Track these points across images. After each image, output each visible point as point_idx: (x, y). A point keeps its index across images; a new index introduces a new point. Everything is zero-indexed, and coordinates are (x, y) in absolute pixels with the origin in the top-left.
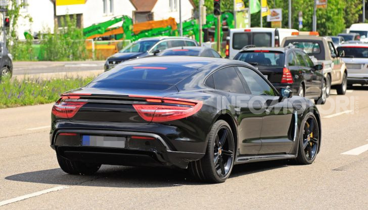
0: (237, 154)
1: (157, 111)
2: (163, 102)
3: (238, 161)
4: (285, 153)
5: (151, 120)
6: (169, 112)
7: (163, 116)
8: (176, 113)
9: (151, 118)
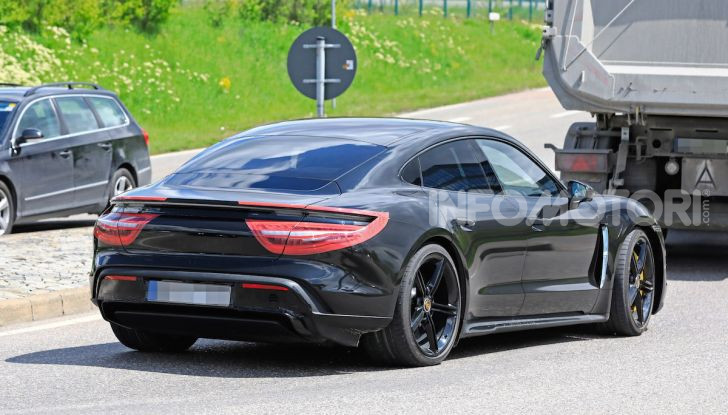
0: (468, 317)
1: (294, 234)
2: (304, 215)
3: (469, 330)
4: (582, 313)
5: (280, 252)
6: (318, 236)
7: (305, 243)
8: (331, 237)
9: (282, 247)
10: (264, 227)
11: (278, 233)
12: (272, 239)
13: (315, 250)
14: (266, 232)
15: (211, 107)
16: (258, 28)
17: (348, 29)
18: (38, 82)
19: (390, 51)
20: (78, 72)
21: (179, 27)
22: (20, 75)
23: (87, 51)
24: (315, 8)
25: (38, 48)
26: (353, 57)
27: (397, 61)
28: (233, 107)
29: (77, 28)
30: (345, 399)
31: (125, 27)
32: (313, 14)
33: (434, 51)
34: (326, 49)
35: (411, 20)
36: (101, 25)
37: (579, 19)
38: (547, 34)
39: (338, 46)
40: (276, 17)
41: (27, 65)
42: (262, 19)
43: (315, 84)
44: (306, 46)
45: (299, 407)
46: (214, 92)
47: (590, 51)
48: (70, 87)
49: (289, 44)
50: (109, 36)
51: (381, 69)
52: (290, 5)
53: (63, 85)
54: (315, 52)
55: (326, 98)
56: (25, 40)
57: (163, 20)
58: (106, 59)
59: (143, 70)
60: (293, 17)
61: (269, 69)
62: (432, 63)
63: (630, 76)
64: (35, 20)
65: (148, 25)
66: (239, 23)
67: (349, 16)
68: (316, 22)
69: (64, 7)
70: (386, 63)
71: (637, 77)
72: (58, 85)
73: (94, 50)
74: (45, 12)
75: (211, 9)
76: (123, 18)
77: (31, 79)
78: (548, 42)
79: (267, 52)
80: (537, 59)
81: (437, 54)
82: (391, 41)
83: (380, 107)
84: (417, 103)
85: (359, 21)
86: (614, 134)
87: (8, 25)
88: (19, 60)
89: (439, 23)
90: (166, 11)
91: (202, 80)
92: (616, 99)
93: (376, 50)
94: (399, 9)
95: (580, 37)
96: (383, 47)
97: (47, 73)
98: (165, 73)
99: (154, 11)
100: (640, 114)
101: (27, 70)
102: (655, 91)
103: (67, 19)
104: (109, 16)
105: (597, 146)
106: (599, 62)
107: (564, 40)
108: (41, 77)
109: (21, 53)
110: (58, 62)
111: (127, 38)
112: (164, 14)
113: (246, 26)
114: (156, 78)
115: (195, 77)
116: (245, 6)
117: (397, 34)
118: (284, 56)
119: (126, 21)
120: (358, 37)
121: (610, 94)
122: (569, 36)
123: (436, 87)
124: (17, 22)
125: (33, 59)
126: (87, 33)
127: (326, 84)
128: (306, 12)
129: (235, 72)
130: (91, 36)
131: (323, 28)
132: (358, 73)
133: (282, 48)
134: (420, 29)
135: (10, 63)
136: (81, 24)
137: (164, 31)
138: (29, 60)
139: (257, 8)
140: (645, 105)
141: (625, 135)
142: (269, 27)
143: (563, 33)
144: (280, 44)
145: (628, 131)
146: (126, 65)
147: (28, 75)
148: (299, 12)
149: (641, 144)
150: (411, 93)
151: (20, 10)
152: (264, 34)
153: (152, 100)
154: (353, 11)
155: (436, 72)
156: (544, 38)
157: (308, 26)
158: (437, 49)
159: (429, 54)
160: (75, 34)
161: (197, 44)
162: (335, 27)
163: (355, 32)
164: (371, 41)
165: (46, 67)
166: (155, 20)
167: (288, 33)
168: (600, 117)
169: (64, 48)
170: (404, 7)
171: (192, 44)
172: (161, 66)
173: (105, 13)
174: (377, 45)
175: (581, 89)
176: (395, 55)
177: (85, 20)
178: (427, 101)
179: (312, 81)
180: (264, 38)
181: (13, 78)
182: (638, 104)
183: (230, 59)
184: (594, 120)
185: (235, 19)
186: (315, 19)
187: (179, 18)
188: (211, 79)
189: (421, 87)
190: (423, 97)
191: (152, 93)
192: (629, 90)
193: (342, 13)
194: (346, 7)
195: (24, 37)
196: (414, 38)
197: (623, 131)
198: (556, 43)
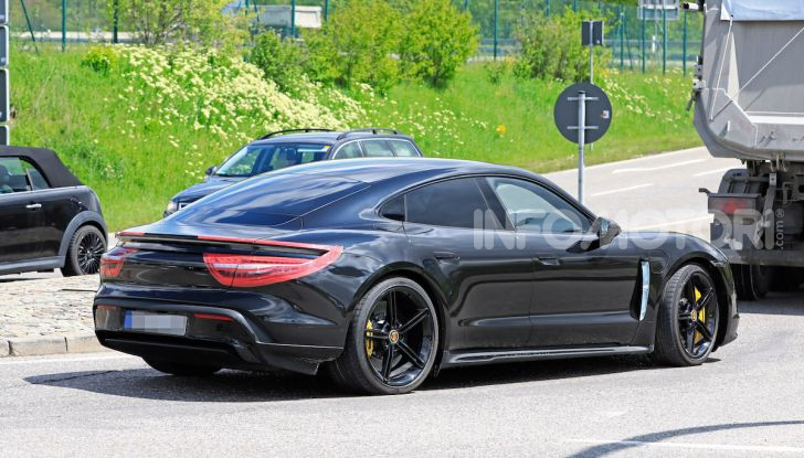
1: (241, 267)
2: (255, 249)
3: (455, 360)
4: (618, 344)
5: (230, 284)
7: (251, 276)
8: (275, 270)
9: (230, 279)
10: (217, 261)
11: (227, 266)
12: (222, 272)
13: (260, 282)
14: (217, 265)
15: (489, 149)
16: (529, 84)
17: (604, 84)
18: (348, 128)
19: (639, 103)
20: (380, 120)
21: (463, 83)
22: (333, 122)
23: (388, 103)
24: (576, 67)
25: (348, 100)
26: (609, 108)
27: (644, 112)
28: (508, 148)
29: (379, 83)
30: (602, 393)
31: (419, 83)
32: (574, 72)
33: (675, 103)
34: (586, 101)
35: (656, 78)
36: (400, 81)
37: (726, 73)
38: (697, 87)
39: (596, 98)
40: (543, 75)
41: (338, 114)
42: (532, 77)
43: (577, 130)
44: (570, 99)
45: (565, 398)
46: (492, 137)
47: (736, 103)
48: (374, 132)
49: (555, 98)
50: (405, 89)
51: (631, 117)
52: (555, 65)
53: (368, 130)
54: (577, 103)
55: (586, 142)
56: (337, 94)
57: (450, 77)
58: (404, 110)
59: (434, 119)
60: (558, 75)
61: (538, 118)
62: (674, 113)
63: (772, 125)
64: (345, 77)
65: (438, 81)
66: (513, 80)
67: (605, 74)
68: (577, 79)
69: (369, 67)
70: (635, 114)
71: (778, 126)
72: (364, 131)
73: (393, 102)
74: (353, 71)
75: (490, 68)
76: (417, 75)
77: (341, 126)
78: (697, 94)
79: (536, 104)
80: (688, 109)
81: (678, 106)
82: (639, 95)
83: (629, 151)
84: (661, 147)
85: (613, 78)
86: (764, 179)
87: (323, 81)
88: (332, 110)
89: (679, 80)
90: (453, 70)
91: (482, 127)
92: (759, 147)
93: (627, 103)
94: (646, 69)
95: (726, 89)
96: (633, 100)
97: (355, 121)
98: (451, 121)
99: (443, 69)
100: (781, 161)
101: (338, 118)
102: (794, 140)
103: (372, 77)
104: (406, 74)
105: (748, 190)
106: (745, 113)
107: (711, 93)
108: (349, 124)
109: (334, 104)
110: (364, 111)
111: (421, 92)
112: (451, 72)
113: (518, 82)
114: (444, 125)
115: (476, 125)
116: (518, 66)
117: (645, 90)
118: (551, 107)
119: (420, 78)
120: (612, 92)
121: (752, 142)
122: (717, 89)
123: (677, 134)
124: (331, 79)
125: (344, 109)
126: (388, 88)
127: (586, 130)
128: (569, 71)
129: (509, 120)
130: (390, 90)
131: (583, 84)
132: (612, 121)
133: (548, 101)
134: (664, 85)
135: (325, 113)
136: (383, 80)
137: (451, 86)
138: (340, 110)
139: (528, 67)
140: (785, 153)
141: (773, 180)
142: (537, 83)
143: (710, 86)
144: (547, 98)
145: (775, 177)
146: (420, 114)
147: (340, 123)
148: (563, 71)
149: (787, 189)
150: (655, 138)
151: (334, 69)
152: (534, 89)
153: (441, 143)
154: (608, 70)
155: (677, 121)
156: (694, 91)
157: (570, 83)
158: (678, 102)
159: (671, 106)
160: (378, 88)
161: (478, 96)
162: (592, 83)
163: (609, 87)
164: (623, 95)
165: (354, 115)
166: (442, 76)
167: (554, 88)
168: (750, 164)
169: (369, 101)
170: (649, 67)
171: (474, 97)
172: (449, 115)
173: (403, 71)
174: (628, 98)
175: (727, 137)
176: (642, 107)
177: (386, 77)
178: (669, 146)
179: (575, 128)
180: (533, 93)
181: (327, 124)
182: (779, 152)
183: (506, 109)
184: (745, 166)
185: (510, 76)
186: (576, 77)
187: (463, 76)
188: (489, 126)
189: (665, 133)
190: (666, 142)
191: (441, 137)
192: (770, 138)
193: (598, 72)
194: (601, 66)
195: (336, 91)
196: (658, 93)
197: (771, 177)
198: (705, 95)
